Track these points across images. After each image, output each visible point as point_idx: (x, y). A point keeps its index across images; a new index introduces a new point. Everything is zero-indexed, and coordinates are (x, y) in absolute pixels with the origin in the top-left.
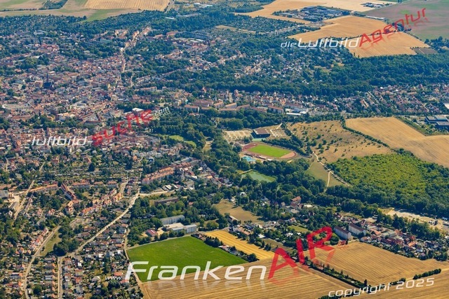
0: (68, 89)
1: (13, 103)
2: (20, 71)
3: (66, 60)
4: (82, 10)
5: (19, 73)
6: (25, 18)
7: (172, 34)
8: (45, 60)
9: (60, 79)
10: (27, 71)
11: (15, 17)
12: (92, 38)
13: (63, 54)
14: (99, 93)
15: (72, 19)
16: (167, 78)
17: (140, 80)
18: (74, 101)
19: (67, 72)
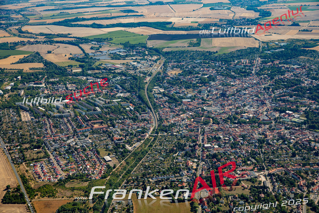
0: (236, 98)
1: (209, 106)
2: (200, 85)
3: (223, 79)
4: (213, 47)
5: (200, 86)
6: (183, 52)
7: (277, 62)
8: (212, 79)
9: (228, 91)
10: (204, 85)
11: (176, 51)
12: (230, 64)
13: (221, 75)
14: (257, 101)
15: (210, 53)
16: (293, 91)
17: (277, 92)
18: (245, 106)
19: (229, 87)
